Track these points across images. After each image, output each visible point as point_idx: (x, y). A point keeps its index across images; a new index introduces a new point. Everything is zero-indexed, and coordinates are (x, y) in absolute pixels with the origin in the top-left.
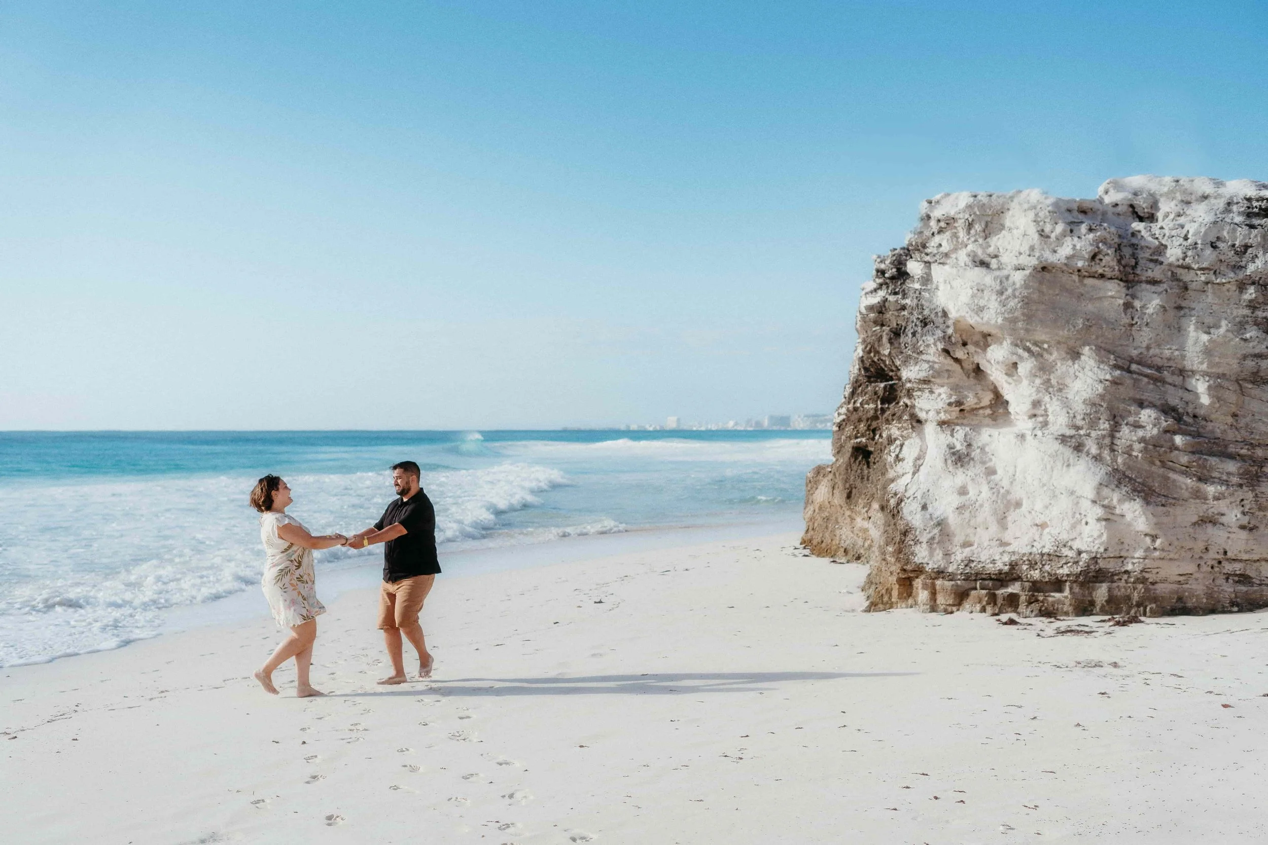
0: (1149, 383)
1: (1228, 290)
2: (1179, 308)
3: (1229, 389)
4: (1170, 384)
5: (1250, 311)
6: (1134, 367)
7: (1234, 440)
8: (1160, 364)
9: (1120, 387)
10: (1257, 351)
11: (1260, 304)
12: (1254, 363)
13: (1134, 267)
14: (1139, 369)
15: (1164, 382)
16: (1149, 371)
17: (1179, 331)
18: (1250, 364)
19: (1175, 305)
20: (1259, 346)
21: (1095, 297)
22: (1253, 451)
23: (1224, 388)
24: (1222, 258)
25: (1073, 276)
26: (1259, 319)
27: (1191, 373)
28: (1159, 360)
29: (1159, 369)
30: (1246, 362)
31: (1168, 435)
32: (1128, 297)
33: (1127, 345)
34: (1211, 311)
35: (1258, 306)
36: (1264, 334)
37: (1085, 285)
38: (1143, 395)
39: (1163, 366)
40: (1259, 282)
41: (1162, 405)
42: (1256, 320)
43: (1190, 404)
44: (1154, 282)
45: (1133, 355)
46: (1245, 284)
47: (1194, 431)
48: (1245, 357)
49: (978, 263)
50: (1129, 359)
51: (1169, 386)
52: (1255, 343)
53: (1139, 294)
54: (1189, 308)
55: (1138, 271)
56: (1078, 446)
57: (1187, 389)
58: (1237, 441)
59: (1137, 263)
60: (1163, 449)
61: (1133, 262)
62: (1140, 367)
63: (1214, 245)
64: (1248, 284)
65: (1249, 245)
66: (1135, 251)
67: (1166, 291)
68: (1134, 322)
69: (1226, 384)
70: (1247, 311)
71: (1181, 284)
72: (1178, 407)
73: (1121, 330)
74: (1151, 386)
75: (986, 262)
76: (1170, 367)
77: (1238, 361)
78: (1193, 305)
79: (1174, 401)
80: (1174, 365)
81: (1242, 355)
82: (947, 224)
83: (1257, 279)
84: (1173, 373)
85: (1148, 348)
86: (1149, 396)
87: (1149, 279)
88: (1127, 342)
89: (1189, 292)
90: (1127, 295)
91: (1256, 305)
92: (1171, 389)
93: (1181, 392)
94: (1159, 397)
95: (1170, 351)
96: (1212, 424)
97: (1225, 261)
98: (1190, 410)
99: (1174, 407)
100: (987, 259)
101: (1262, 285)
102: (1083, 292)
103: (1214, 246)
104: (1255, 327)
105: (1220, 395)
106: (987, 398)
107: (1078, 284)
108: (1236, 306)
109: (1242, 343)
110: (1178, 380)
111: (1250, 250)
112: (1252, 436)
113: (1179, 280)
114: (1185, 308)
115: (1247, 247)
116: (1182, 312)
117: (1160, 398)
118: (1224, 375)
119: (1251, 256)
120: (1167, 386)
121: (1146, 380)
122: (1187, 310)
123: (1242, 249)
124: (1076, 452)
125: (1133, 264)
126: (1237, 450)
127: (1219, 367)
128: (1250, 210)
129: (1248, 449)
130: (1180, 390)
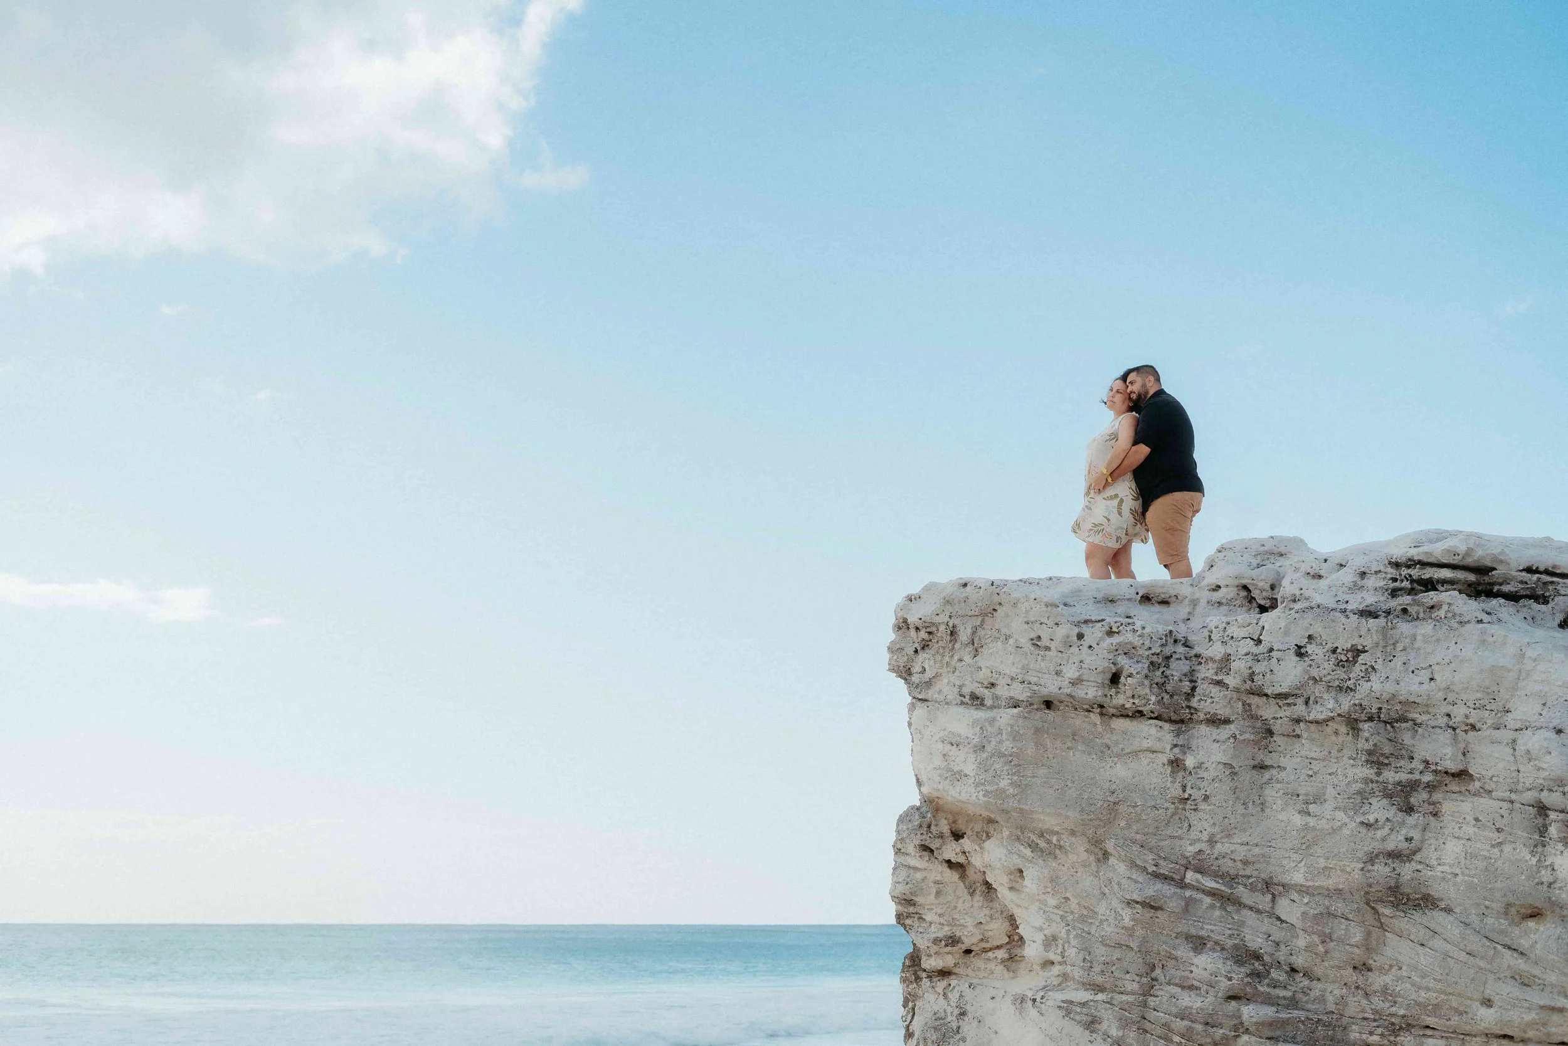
0: (1212, 907)
1: (1336, 733)
2: (1262, 767)
3: (1347, 919)
4: (1251, 908)
5: (1372, 771)
6: (1190, 876)
7: (1360, 1016)
8: (1232, 872)
9: (1159, 913)
10: (1390, 846)
11: (1387, 758)
12: (1388, 869)
13: (1190, 695)
14: (1198, 881)
15: (1239, 904)
16: (1213, 885)
17: (1263, 810)
18: (1381, 870)
19: (1253, 763)
20: (1393, 837)
21: (1127, 751)
22: (1392, 1038)
23: (1336, 916)
24: (1315, 673)
25: (1092, 715)
26: (1390, 787)
27: (1281, 888)
28: (1230, 863)
29: (1232, 879)
30: (1376, 867)
31: (1233, 1003)
32: (1176, 750)
33: (1180, 838)
34: (1310, 773)
35: (1386, 761)
36: (1400, 814)
37: (1112, 730)
38: (1202, 929)
39: (1237, 876)
40: (1379, 717)
41: (1236, 947)
42: (1385, 788)
43: (1282, 947)
44: (1215, 721)
45: (1188, 854)
46: (1356, 720)
47: (1284, 998)
48: (1372, 859)
49: (967, 697)
50: (1184, 862)
51: (1250, 913)
52: (1386, 830)
53: (1194, 743)
54: (1279, 767)
55: (1194, 703)
56: (1092, 1022)
57: (1279, 919)
58: (1365, 1019)
59: (1194, 689)
60: (1221, 1031)
61: (1186, 686)
62: (1199, 876)
63: (1303, 651)
64: (1361, 721)
65: (1360, 647)
66: (1197, 668)
67: (1235, 737)
68: (1186, 796)
69: (1339, 906)
70: (1368, 771)
71: (1259, 724)
72: (1261, 951)
73: (1167, 809)
74: (1217, 913)
75: (979, 695)
76: (1249, 877)
77: (1361, 865)
78: (1284, 762)
79: (1255, 941)
80: (1255, 873)
81: (1366, 853)
82: (930, 633)
83: (1374, 710)
84: (1253, 889)
85: (1212, 841)
86: (1212, 931)
87: (1208, 716)
88: (1180, 832)
89: (1275, 738)
90: (1176, 746)
91: (1381, 759)
92: (1249, 916)
93: (1266, 924)
94: (1230, 932)
95: (1246, 848)
96: (1320, 985)
97: (1321, 680)
98: (1282, 956)
99: (1254, 952)
100: (981, 691)
101: (1385, 722)
102: (1108, 742)
103: (1300, 652)
104: (1385, 801)
105: (1327, 931)
106: (997, 931)
107: (1100, 729)
108: (1352, 762)
109: (1364, 830)
110: (1264, 901)
111: (1362, 658)
112: (1394, 1009)
113: (1254, 717)
114: (1272, 767)
115: (1357, 652)
116: (1267, 775)
117: (1230, 936)
118: (1339, 891)
119: (1363, 668)
120: (1246, 912)
121: (1208, 900)
122: (1274, 772)
123: (1350, 655)
124: (1087, 1032)
125: (1187, 689)
126: (1364, 1036)
127: (1329, 876)
128: (1397, 584)
129: (1382, 1035)
130: (1266, 920)
